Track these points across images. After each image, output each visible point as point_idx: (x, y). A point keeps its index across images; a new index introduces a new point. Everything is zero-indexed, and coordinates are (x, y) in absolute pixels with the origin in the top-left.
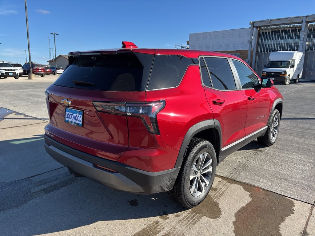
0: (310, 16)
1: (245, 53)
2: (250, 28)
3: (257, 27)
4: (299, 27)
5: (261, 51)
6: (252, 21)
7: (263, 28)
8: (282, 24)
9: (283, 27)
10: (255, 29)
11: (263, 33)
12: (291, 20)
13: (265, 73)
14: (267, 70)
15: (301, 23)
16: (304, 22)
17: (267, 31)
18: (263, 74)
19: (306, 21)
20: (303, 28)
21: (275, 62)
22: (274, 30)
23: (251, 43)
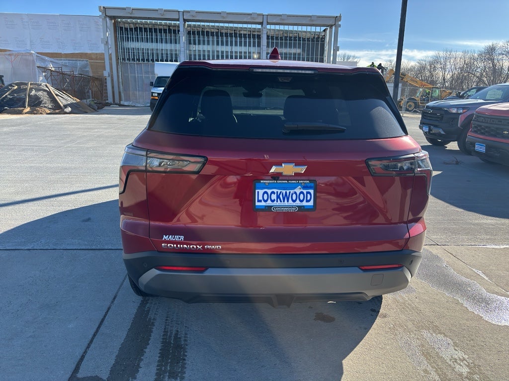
0: (188, 12)
1: (97, 60)
2: (100, 16)
3: (111, 18)
4: (173, 26)
5: (124, 59)
6: (102, 6)
7: (119, 20)
8: (149, 18)
9: (151, 23)
10: (108, 19)
11: (121, 28)
12: (164, 14)
13: (156, 95)
14: (157, 90)
15: (178, 20)
16: (181, 19)
17: (127, 26)
18: (152, 96)
19: (184, 19)
20: (181, 29)
21: (164, 79)
22: (137, 26)
23: (107, 42)
